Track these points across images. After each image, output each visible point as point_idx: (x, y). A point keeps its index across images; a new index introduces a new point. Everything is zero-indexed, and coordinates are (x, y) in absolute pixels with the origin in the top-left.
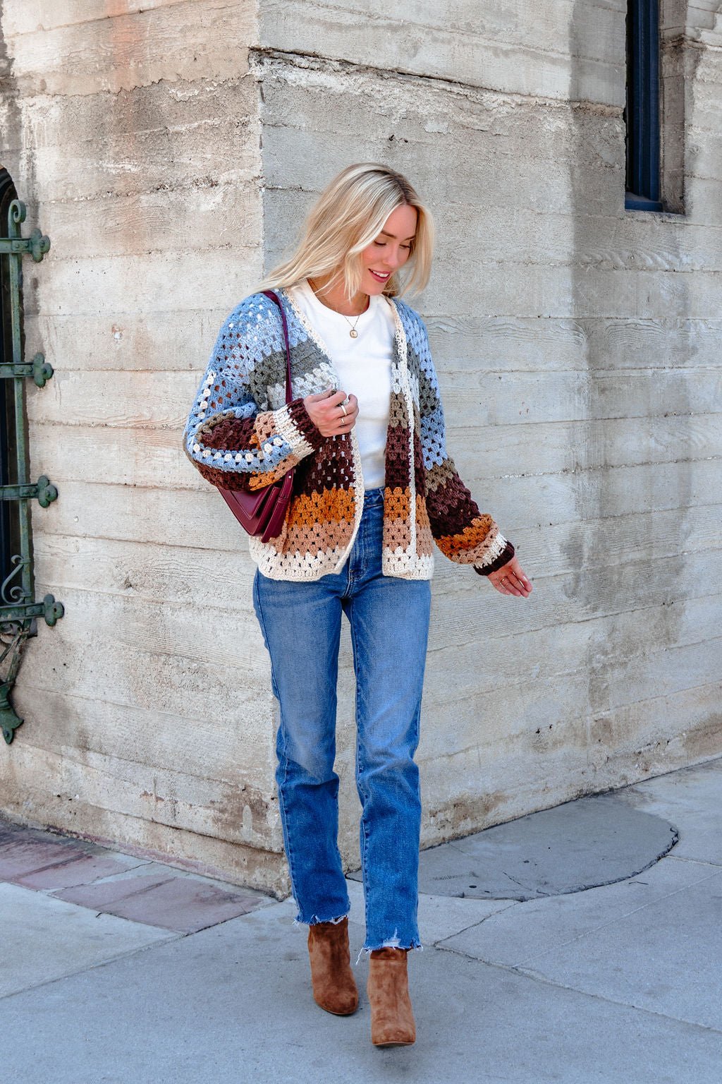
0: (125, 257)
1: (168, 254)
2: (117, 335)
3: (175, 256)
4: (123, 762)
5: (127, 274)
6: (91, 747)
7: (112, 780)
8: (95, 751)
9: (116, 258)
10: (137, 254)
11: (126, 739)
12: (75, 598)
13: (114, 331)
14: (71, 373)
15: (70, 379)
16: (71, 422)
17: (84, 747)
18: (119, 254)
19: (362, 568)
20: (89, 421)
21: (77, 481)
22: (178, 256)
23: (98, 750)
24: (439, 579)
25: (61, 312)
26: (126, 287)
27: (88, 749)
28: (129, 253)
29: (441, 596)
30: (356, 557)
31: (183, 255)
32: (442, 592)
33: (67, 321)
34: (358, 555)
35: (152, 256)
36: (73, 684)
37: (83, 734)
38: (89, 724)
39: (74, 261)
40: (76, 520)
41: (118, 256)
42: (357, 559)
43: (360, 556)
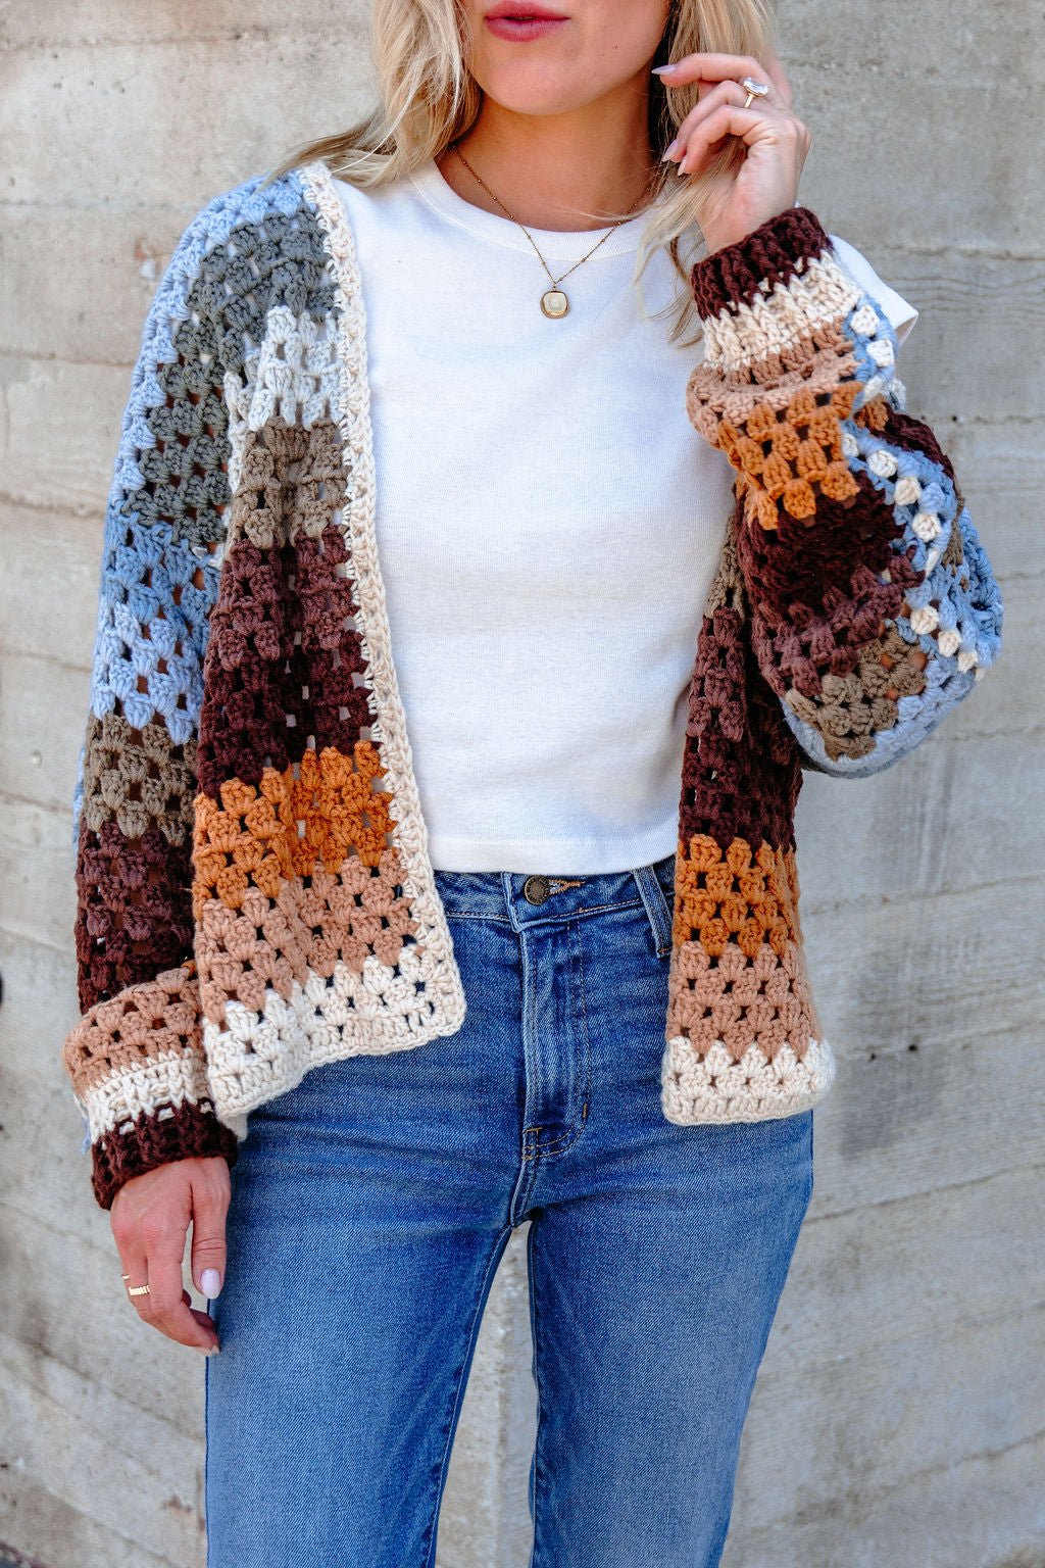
0: (174, 47)
1: (283, 41)
2: (147, 269)
3: (302, 47)
4: (126, 1407)
5: (178, 97)
6: (54, 1350)
7: (97, 1445)
8: (63, 1362)
9: (151, 47)
10: (203, 39)
11: (136, 1353)
12: (29, 962)
13: (139, 256)
14: (35, 365)
15: (32, 380)
16: (30, 497)
17: (38, 1344)
18: (159, 36)
19: (567, 1120)
20: (71, 499)
21: (40, 657)
22: (310, 49)
23: (67, 1357)
24: (998, 991)
25: (15, 194)
26: (174, 133)
27: (47, 1353)
28: (185, 33)
29: (1001, 1037)
30: (545, 1086)
31: (325, 45)
32: (1005, 1025)
33: (28, 221)
34: (552, 1077)
35: (243, 47)
36: (19, 1182)
37: (35, 1309)
38: (51, 1291)
39: (48, 52)
40: (35, 760)
41: (155, 42)
42: (551, 1090)
43: (559, 1084)
